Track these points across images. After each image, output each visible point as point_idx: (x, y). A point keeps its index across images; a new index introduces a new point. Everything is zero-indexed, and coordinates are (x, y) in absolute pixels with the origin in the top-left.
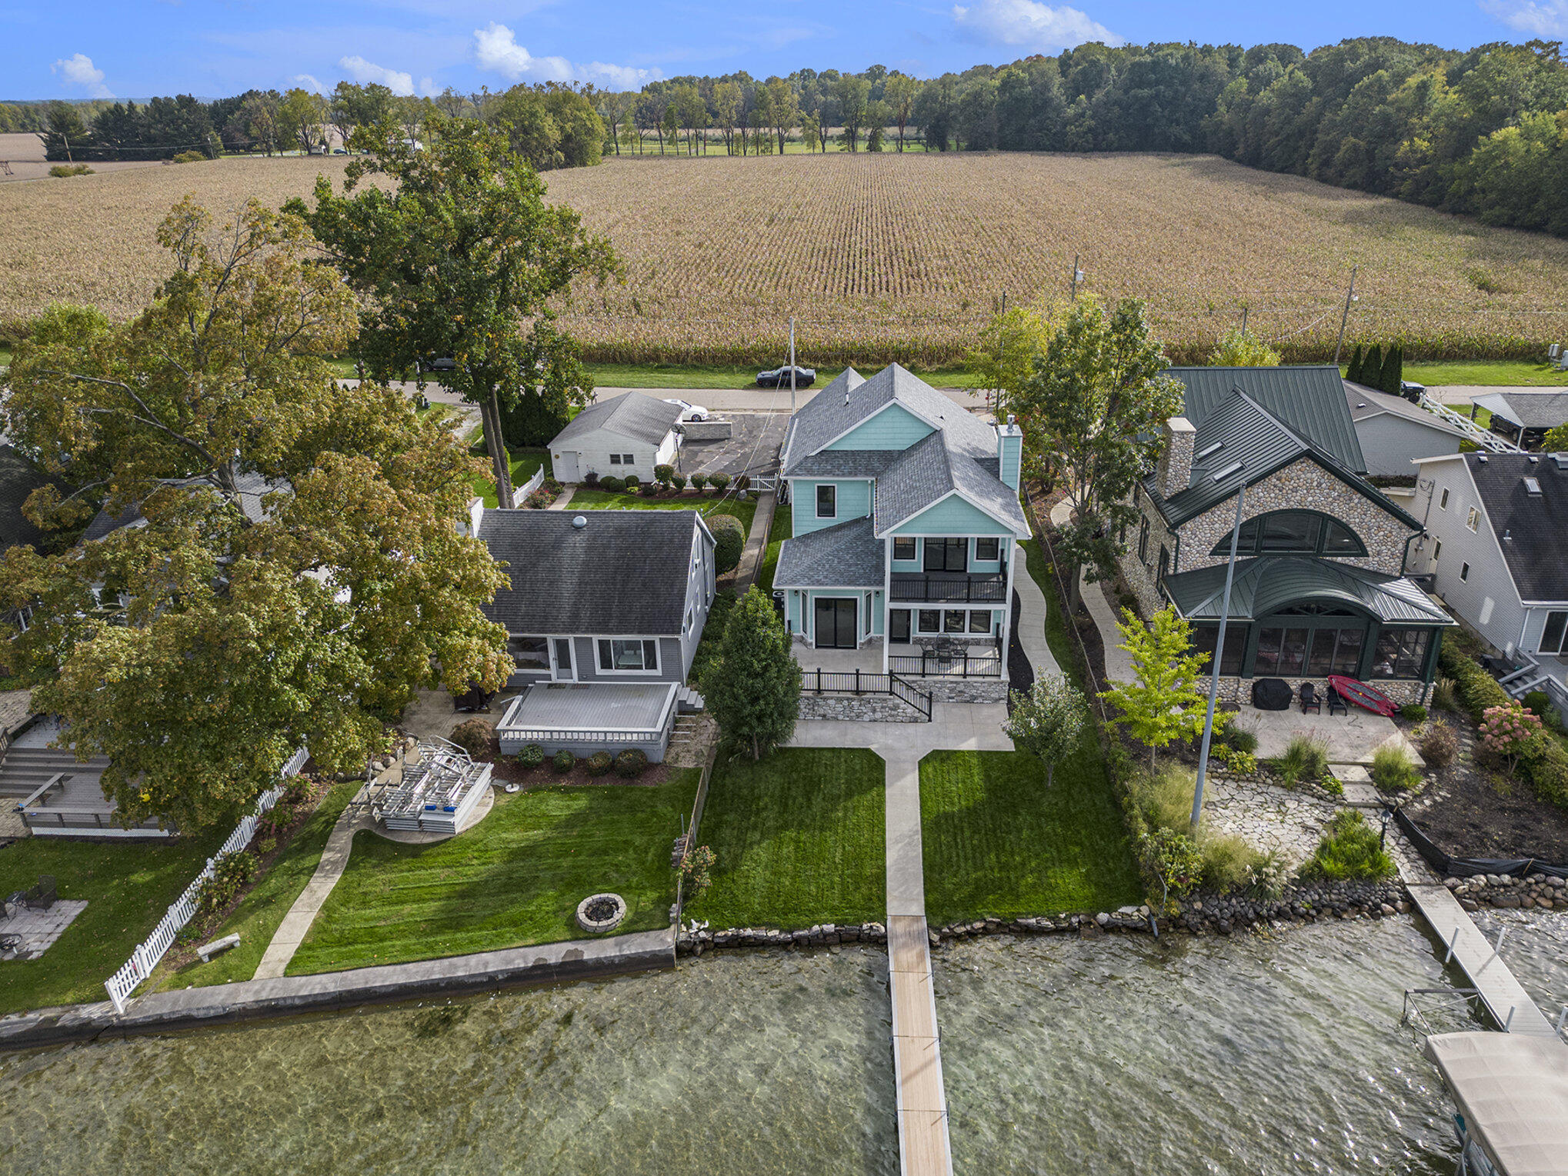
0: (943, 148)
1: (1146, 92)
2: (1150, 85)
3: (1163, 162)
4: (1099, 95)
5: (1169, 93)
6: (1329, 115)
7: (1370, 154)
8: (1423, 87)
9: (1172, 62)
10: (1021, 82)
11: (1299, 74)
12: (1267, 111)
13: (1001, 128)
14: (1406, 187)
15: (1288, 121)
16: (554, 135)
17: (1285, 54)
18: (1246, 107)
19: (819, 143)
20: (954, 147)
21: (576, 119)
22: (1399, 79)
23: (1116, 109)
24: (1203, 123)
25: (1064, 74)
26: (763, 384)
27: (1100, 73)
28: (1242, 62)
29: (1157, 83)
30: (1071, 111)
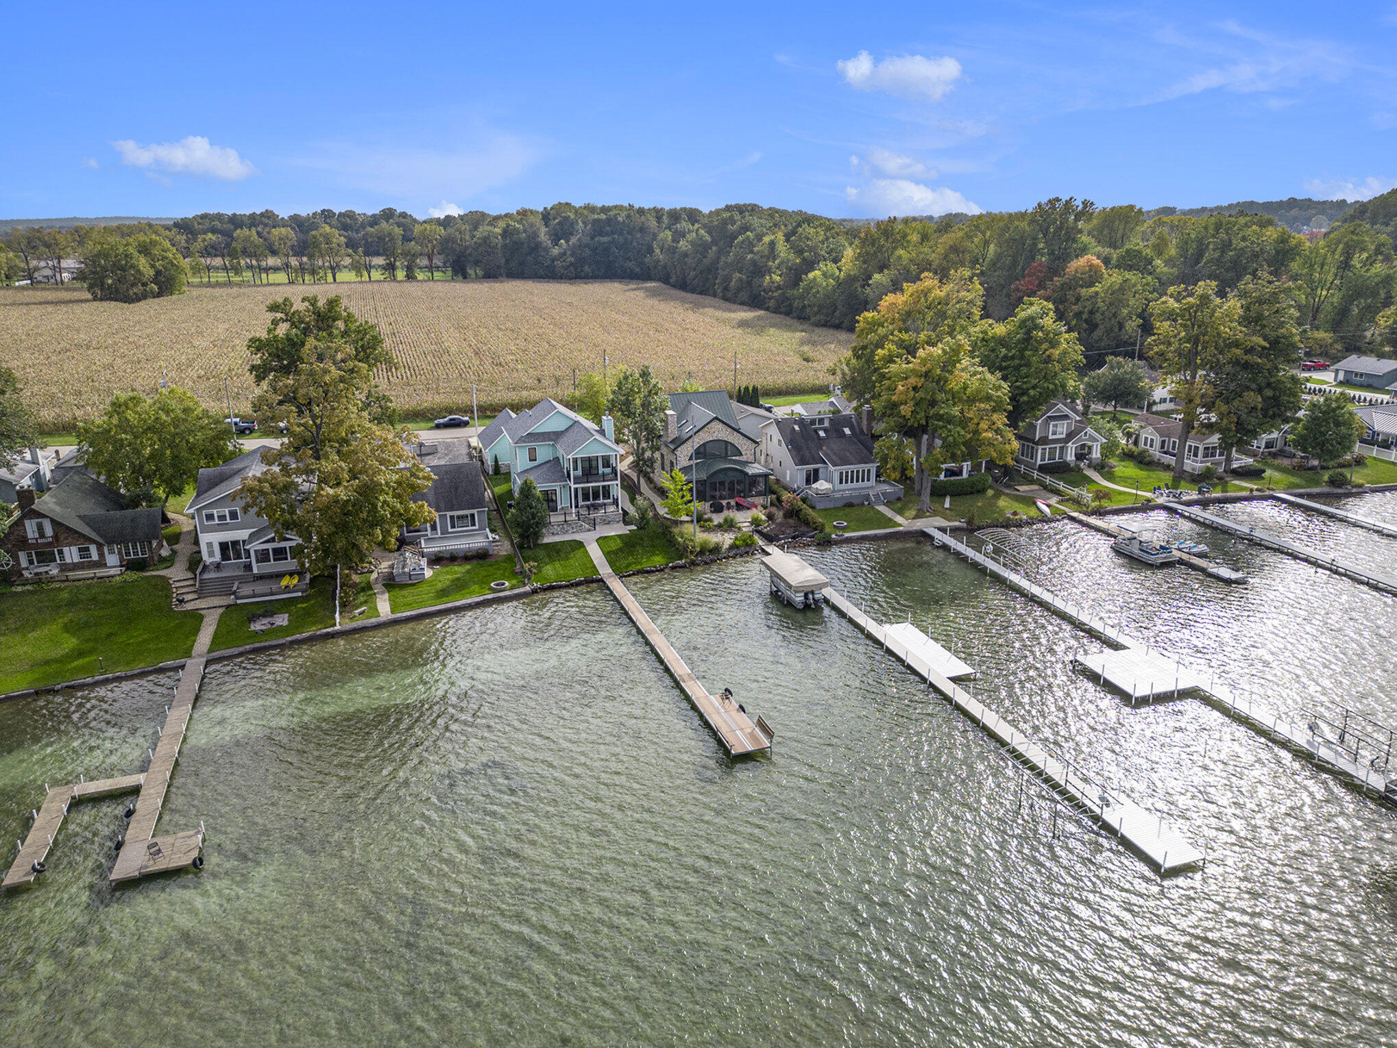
0: (465, 277)
1: (605, 239)
2: (607, 234)
3: (626, 288)
4: (573, 240)
5: (621, 240)
6: (723, 258)
7: (749, 283)
8: (772, 244)
9: (620, 219)
10: (516, 231)
11: (702, 232)
12: (686, 255)
13: (507, 261)
14: (772, 303)
15: (700, 261)
16: (149, 272)
17: (693, 215)
18: (672, 250)
19: (365, 273)
20: (473, 276)
21: (164, 258)
22: (759, 238)
23: (587, 250)
24: (646, 260)
25: (546, 225)
26: (438, 427)
27: (572, 224)
28: (665, 219)
29: (613, 233)
30: (556, 251)
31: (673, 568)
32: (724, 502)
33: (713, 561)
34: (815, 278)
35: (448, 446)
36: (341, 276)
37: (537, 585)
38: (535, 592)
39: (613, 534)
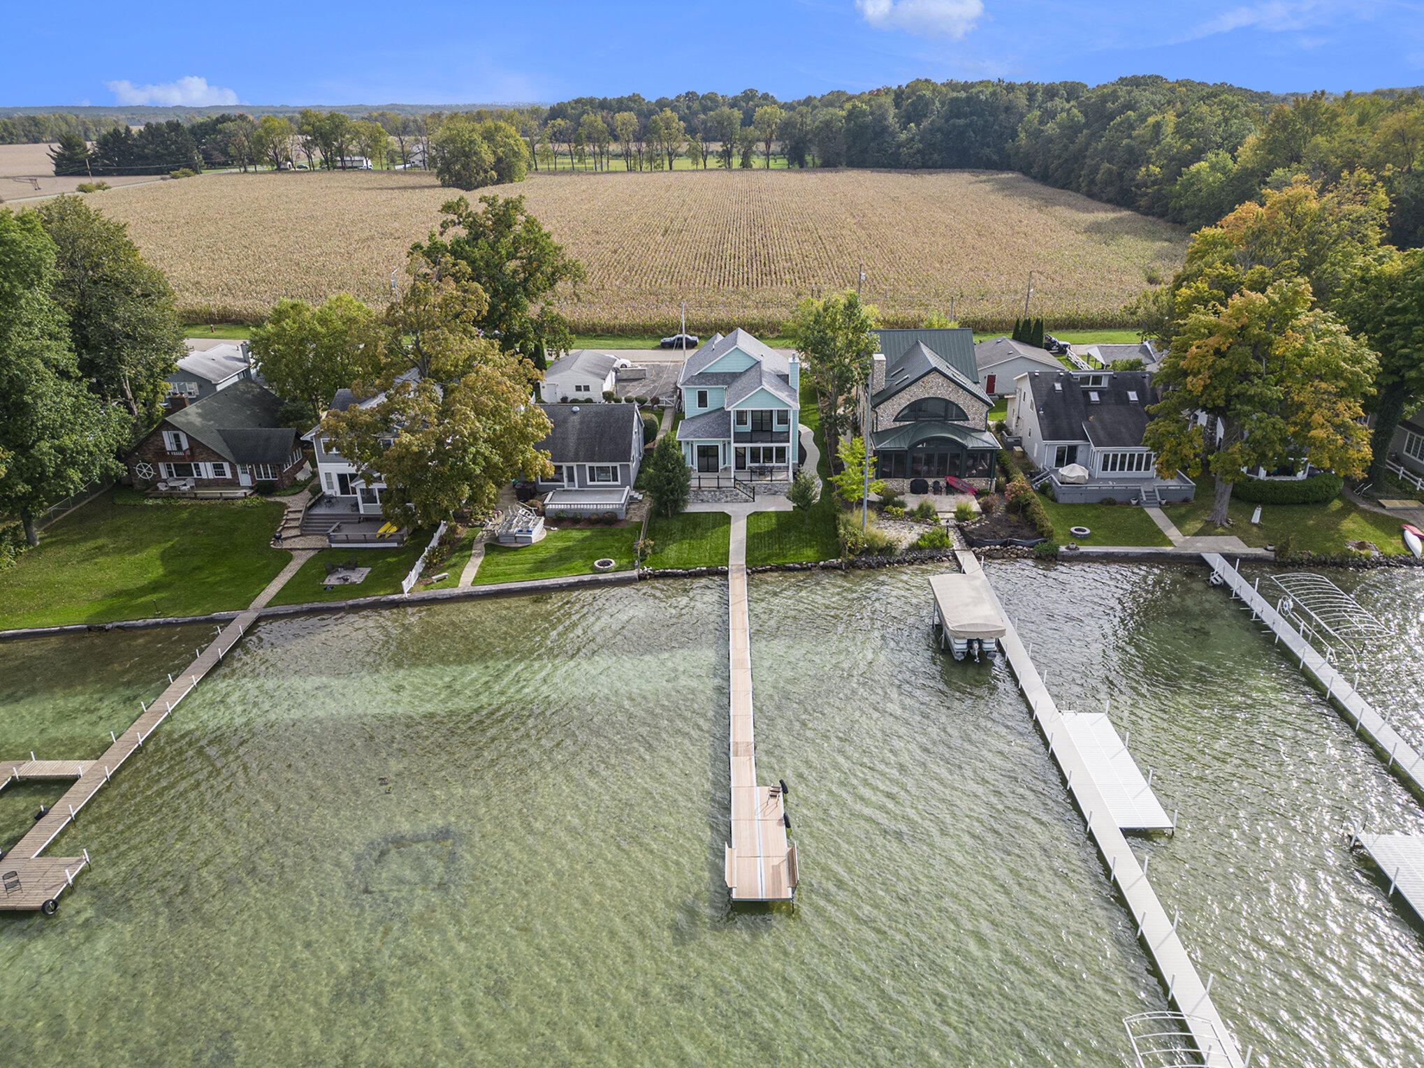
0: (803, 165)
1: (962, 122)
2: (966, 116)
3: (975, 179)
4: (925, 123)
5: (981, 122)
6: (1094, 144)
7: (1120, 175)
8: (1158, 126)
9: (982, 97)
10: (863, 113)
11: (1075, 111)
12: (1050, 140)
13: (849, 149)
14: (1143, 202)
15: (1066, 147)
16: (489, 158)
17: (1072, 91)
18: (1036, 134)
19: (701, 160)
20: (811, 165)
21: (506, 144)
22: (1142, 117)
23: (939, 135)
24: (1007, 146)
25: (897, 105)
26: (665, 346)
27: (926, 104)
28: (1039, 97)
29: (972, 114)
30: (903, 136)
31: (824, 568)
32: (930, 482)
33: (881, 565)
34: (1198, 172)
35: (659, 370)
36: (677, 164)
37: (647, 570)
38: (642, 578)
39: (772, 509)
